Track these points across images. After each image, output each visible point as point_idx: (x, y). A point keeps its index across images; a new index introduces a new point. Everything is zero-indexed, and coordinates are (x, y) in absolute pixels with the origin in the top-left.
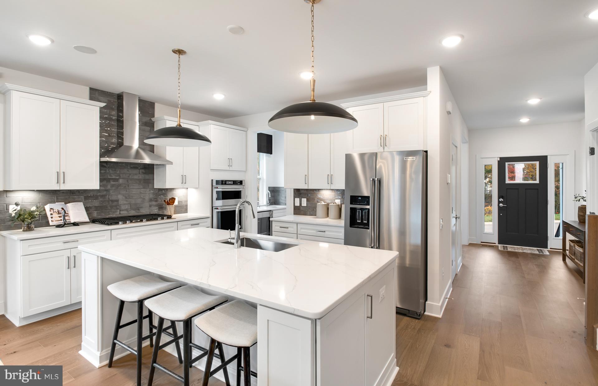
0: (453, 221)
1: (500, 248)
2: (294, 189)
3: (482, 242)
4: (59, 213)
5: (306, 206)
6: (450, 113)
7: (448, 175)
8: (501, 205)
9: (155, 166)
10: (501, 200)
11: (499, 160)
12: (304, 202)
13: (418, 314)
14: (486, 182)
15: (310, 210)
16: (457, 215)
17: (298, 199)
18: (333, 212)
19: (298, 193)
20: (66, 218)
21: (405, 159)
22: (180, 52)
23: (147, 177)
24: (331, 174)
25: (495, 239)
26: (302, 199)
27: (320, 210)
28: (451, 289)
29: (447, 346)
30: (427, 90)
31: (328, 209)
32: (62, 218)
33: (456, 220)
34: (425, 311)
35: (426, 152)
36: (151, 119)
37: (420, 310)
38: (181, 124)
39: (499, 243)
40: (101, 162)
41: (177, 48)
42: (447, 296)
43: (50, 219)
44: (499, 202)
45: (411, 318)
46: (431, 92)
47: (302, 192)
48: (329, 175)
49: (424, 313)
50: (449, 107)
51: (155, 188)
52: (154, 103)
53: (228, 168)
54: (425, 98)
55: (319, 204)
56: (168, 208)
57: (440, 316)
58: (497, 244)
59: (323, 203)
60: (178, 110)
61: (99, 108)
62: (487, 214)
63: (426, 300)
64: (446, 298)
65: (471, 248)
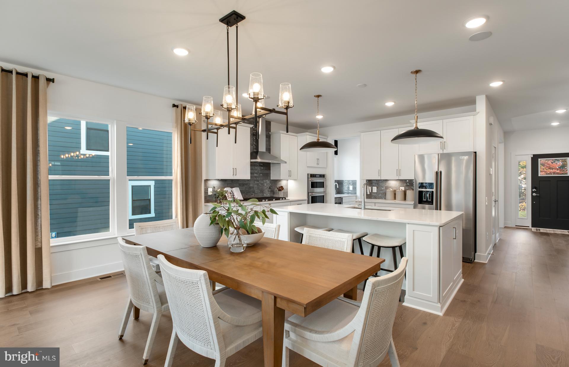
0: (493, 203)
1: (533, 230)
2: (366, 180)
3: (516, 226)
4: (231, 194)
5: (376, 192)
6: (492, 124)
7: (490, 168)
8: (534, 194)
9: (271, 165)
10: (534, 190)
11: (532, 157)
12: (375, 189)
13: (471, 260)
14: (521, 179)
15: (381, 195)
16: (495, 199)
17: (370, 188)
18: (399, 196)
19: (370, 183)
20: (234, 197)
21: (460, 158)
22: (318, 96)
23: (266, 172)
24: (399, 168)
25: (529, 223)
26: (373, 187)
27: (389, 195)
28: (492, 251)
29: (493, 274)
30: (476, 111)
31: (395, 194)
32: (232, 197)
33: (495, 203)
34: (474, 260)
35: (476, 153)
36: (269, 133)
37: (472, 257)
38: (320, 139)
39: (532, 227)
40: (251, 162)
41: (317, 94)
42: (491, 253)
43: (228, 198)
44: (532, 192)
45: (465, 263)
46: (479, 112)
47: (374, 182)
48: (398, 169)
49: (474, 261)
50: (492, 120)
51: (271, 179)
52: (271, 122)
53: (316, 166)
54: (474, 116)
55: (388, 190)
56: (280, 193)
57: (486, 262)
58: (530, 227)
59: (392, 190)
60: (318, 131)
61: (250, 128)
62: (522, 211)
63: (475, 252)
64: (490, 254)
65: (506, 229)
